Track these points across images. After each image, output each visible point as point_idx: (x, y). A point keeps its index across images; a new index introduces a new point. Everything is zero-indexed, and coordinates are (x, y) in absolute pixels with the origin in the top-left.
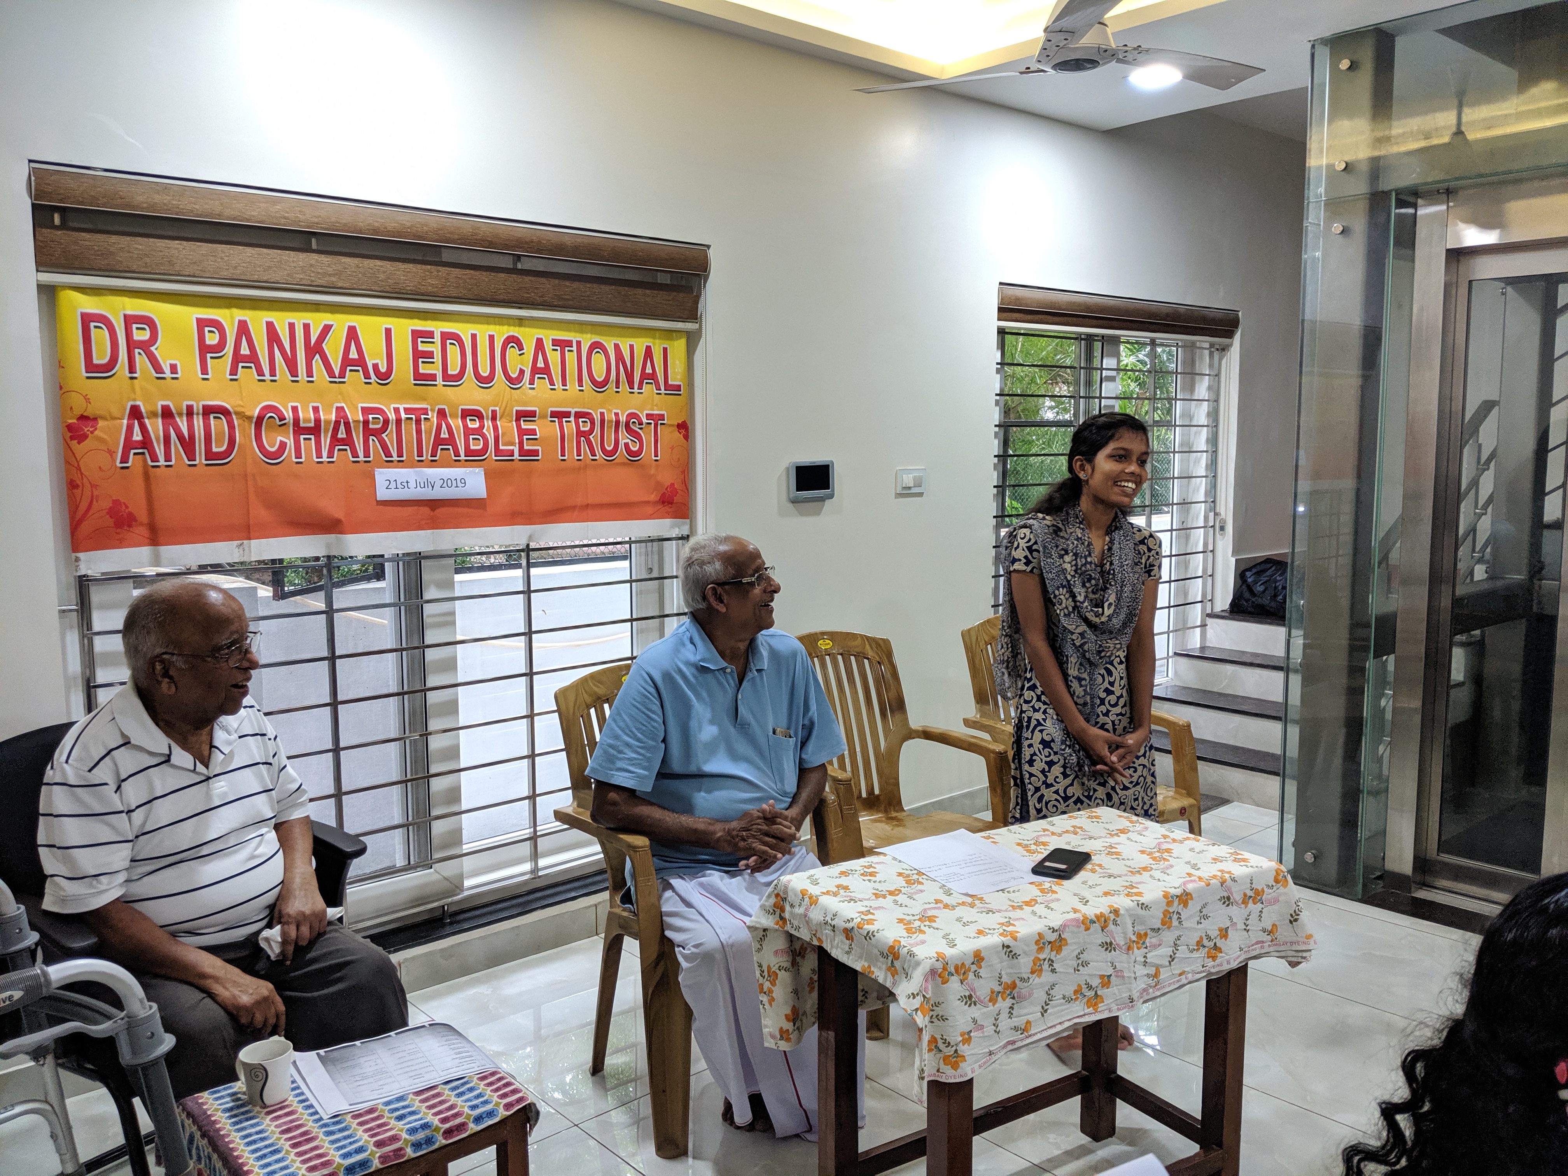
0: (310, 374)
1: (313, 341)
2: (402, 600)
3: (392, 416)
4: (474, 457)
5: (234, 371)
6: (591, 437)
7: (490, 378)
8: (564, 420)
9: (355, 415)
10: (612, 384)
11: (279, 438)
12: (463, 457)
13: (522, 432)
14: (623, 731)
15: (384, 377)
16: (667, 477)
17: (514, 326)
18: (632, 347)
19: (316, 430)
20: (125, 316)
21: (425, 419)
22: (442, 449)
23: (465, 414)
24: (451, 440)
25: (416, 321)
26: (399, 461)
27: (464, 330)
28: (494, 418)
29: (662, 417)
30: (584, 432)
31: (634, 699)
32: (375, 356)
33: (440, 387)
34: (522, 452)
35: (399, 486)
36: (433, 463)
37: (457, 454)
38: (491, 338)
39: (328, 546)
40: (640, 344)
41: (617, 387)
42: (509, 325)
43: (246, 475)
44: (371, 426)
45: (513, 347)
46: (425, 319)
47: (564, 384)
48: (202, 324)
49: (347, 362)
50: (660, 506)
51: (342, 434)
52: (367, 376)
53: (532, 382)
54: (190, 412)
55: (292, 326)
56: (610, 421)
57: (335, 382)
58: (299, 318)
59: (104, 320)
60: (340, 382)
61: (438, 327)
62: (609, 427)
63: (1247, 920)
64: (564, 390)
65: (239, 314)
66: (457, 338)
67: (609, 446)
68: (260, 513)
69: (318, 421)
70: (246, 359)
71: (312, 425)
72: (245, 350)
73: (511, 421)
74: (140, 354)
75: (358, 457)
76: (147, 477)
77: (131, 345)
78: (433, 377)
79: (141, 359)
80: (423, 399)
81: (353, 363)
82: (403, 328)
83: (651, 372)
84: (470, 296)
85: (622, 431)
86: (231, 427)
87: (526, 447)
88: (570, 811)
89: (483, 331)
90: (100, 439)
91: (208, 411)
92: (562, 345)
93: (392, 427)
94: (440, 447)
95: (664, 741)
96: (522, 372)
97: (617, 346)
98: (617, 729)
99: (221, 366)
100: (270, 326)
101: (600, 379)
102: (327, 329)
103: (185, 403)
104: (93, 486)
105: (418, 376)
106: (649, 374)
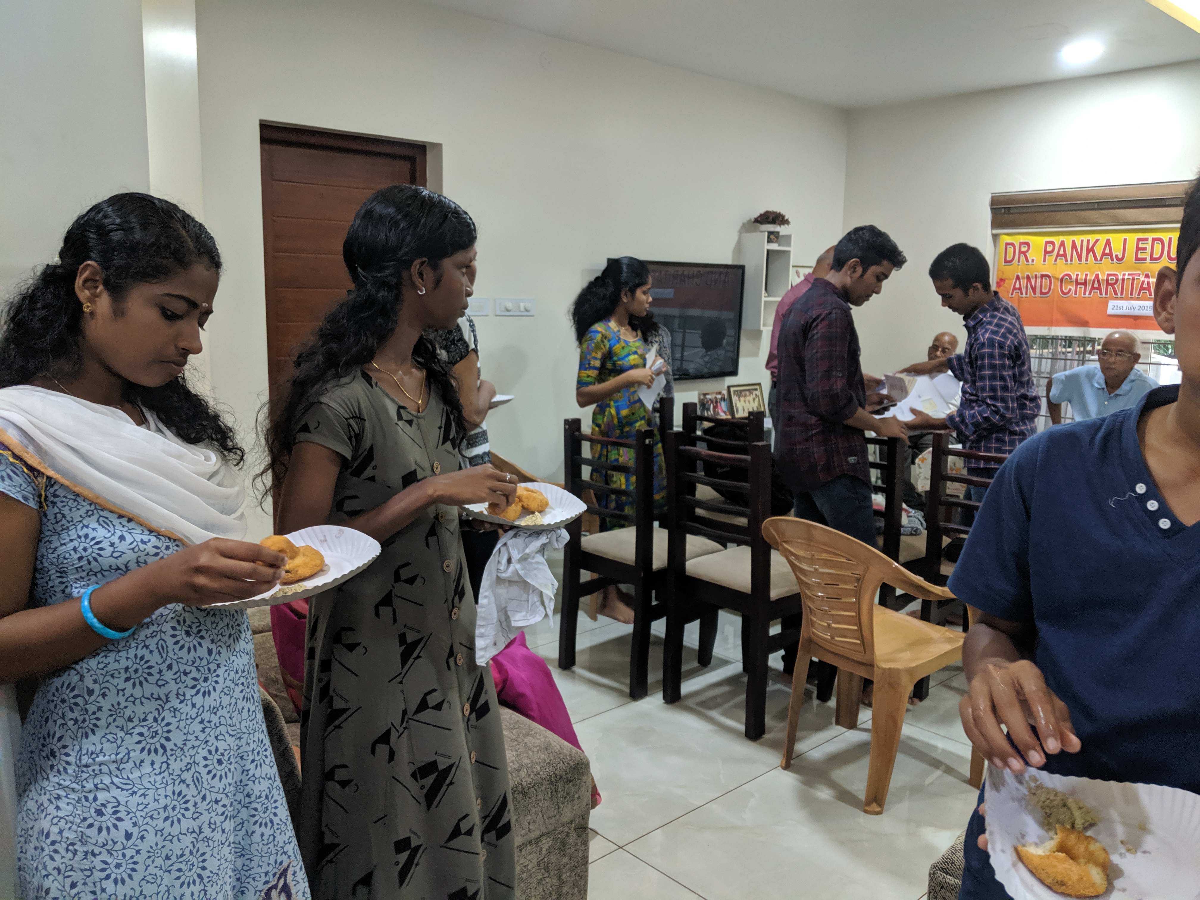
33: (1148, 264)
36: (1138, 299)
39: (1084, 332)
44: (1109, 282)
48: (1047, 243)
49: (1104, 254)
51: (1096, 285)
54: (1036, 277)
59: (1012, 244)
60: (1100, 263)
61: (1150, 236)
68: (1058, 316)
78: (1145, 259)
79: (1022, 258)
80: (1139, 269)
90: (1006, 287)
93: (1120, 282)
94: (1142, 291)
99: (1051, 259)
102: (1097, 241)
103: (1034, 273)
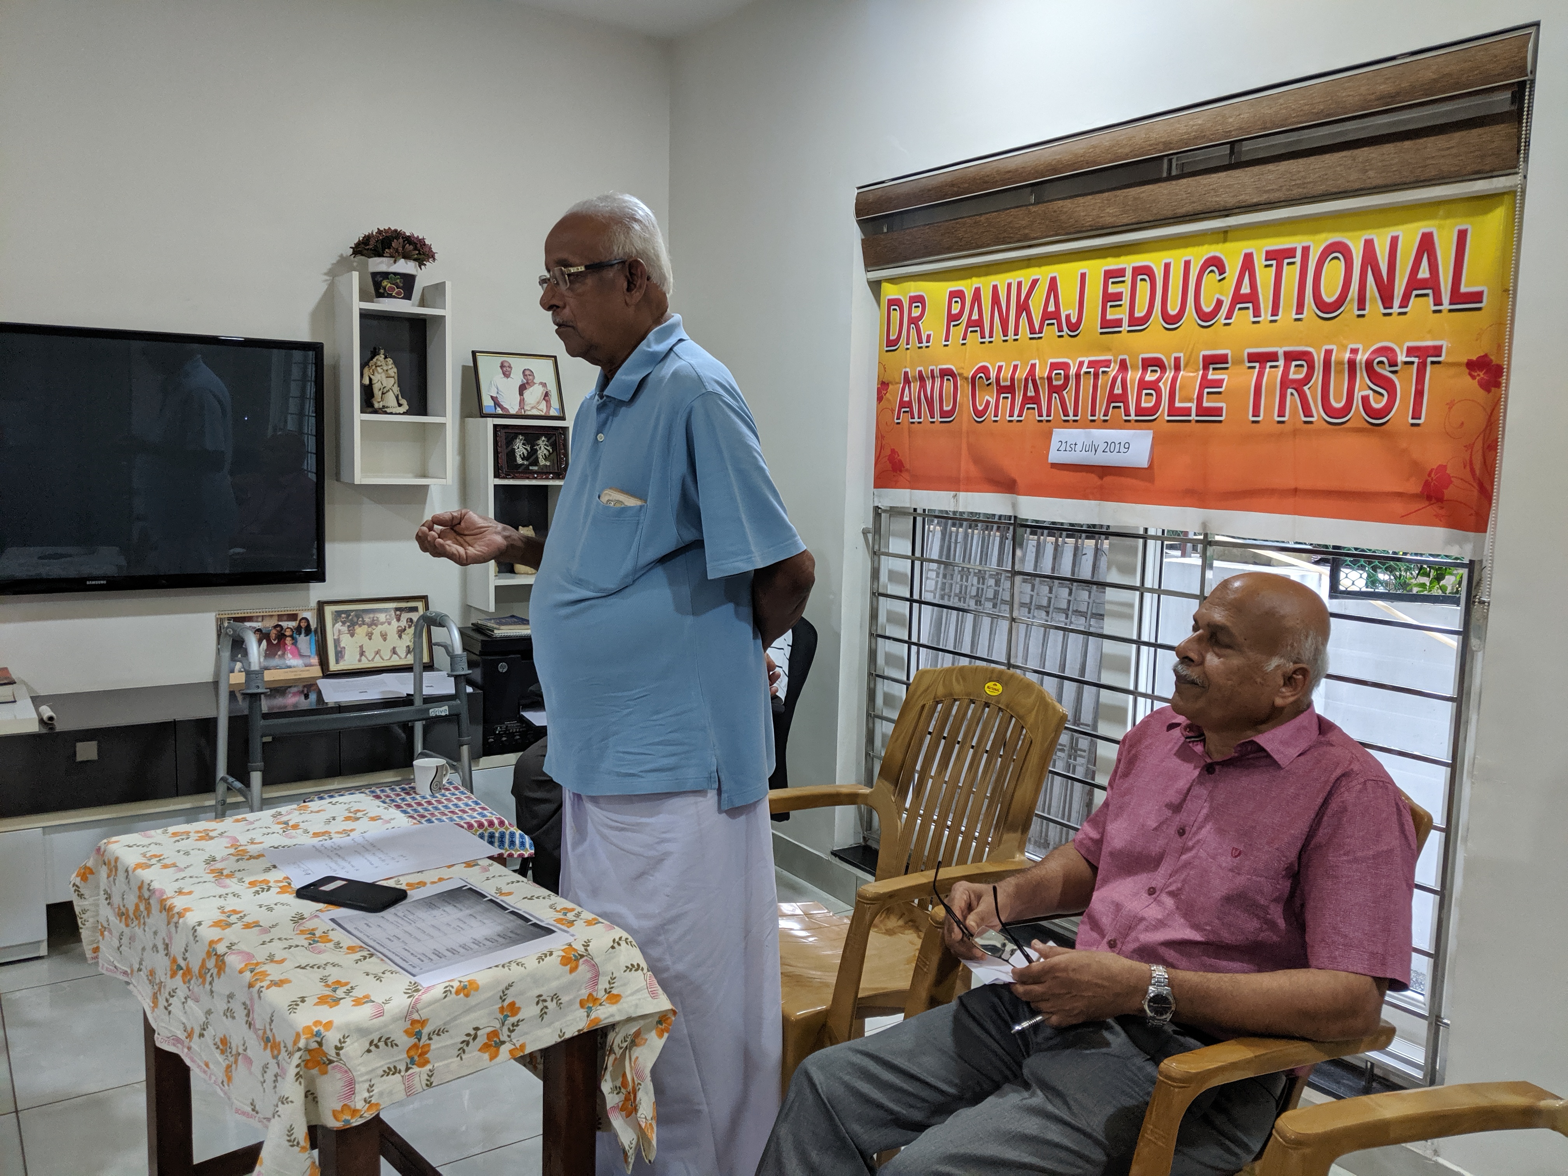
0: (1016, 331)
1: (1024, 297)
3: (1073, 371)
4: (1145, 417)
5: (966, 336)
6: (1309, 390)
7: (1177, 317)
8: (1268, 364)
9: (1042, 372)
10: (1351, 306)
11: (987, 398)
12: (1133, 417)
13: (1206, 383)
15: (1074, 327)
16: (1437, 453)
17: (1217, 243)
18: (1394, 241)
19: (1013, 389)
20: (910, 297)
21: (1103, 372)
22: (1113, 408)
23: (1148, 364)
24: (1124, 397)
25: (1110, 260)
26: (1075, 421)
28: (1177, 368)
29: (1437, 351)
32: (1069, 305)
33: (1124, 333)
34: (1202, 411)
35: (1068, 448)
36: (1105, 424)
37: (1127, 414)
38: (1187, 264)
41: (1360, 310)
43: (964, 434)
44: (1055, 383)
45: (1212, 271)
46: (1118, 255)
48: (953, 294)
49: (1046, 316)
50: (1424, 503)
51: (1031, 393)
52: (1061, 328)
53: (1228, 315)
54: (933, 375)
55: (1010, 286)
56: (1340, 363)
57: (1035, 338)
58: (1015, 277)
59: (899, 303)
61: (1128, 262)
62: (1339, 373)
65: (976, 281)
66: (1149, 271)
67: (1340, 402)
68: (968, 467)
69: (1015, 380)
70: (975, 323)
71: (1008, 383)
72: (976, 315)
73: (1197, 370)
74: (913, 328)
76: (909, 432)
77: (911, 320)
79: (911, 332)
80: (1108, 349)
81: (1051, 315)
82: (1095, 270)
83: (1425, 275)
85: (1362, 377)
86: (955, 387)
87: (1205, 404)
89: (1176, 257)
90: (890, 401)
91: (943, 373)
92: (1277, 257)
93: (1072, 383)
94: (1112, 405)
96: (1219, 303)
97: (1370, 245)
99: (957, 332)
100: (996, 289)
101: (1329, 298)
102: (1035, 282)
103: (930, 368)
104: (882, 437)
105: (1104, 323)
106: (1424, 280)
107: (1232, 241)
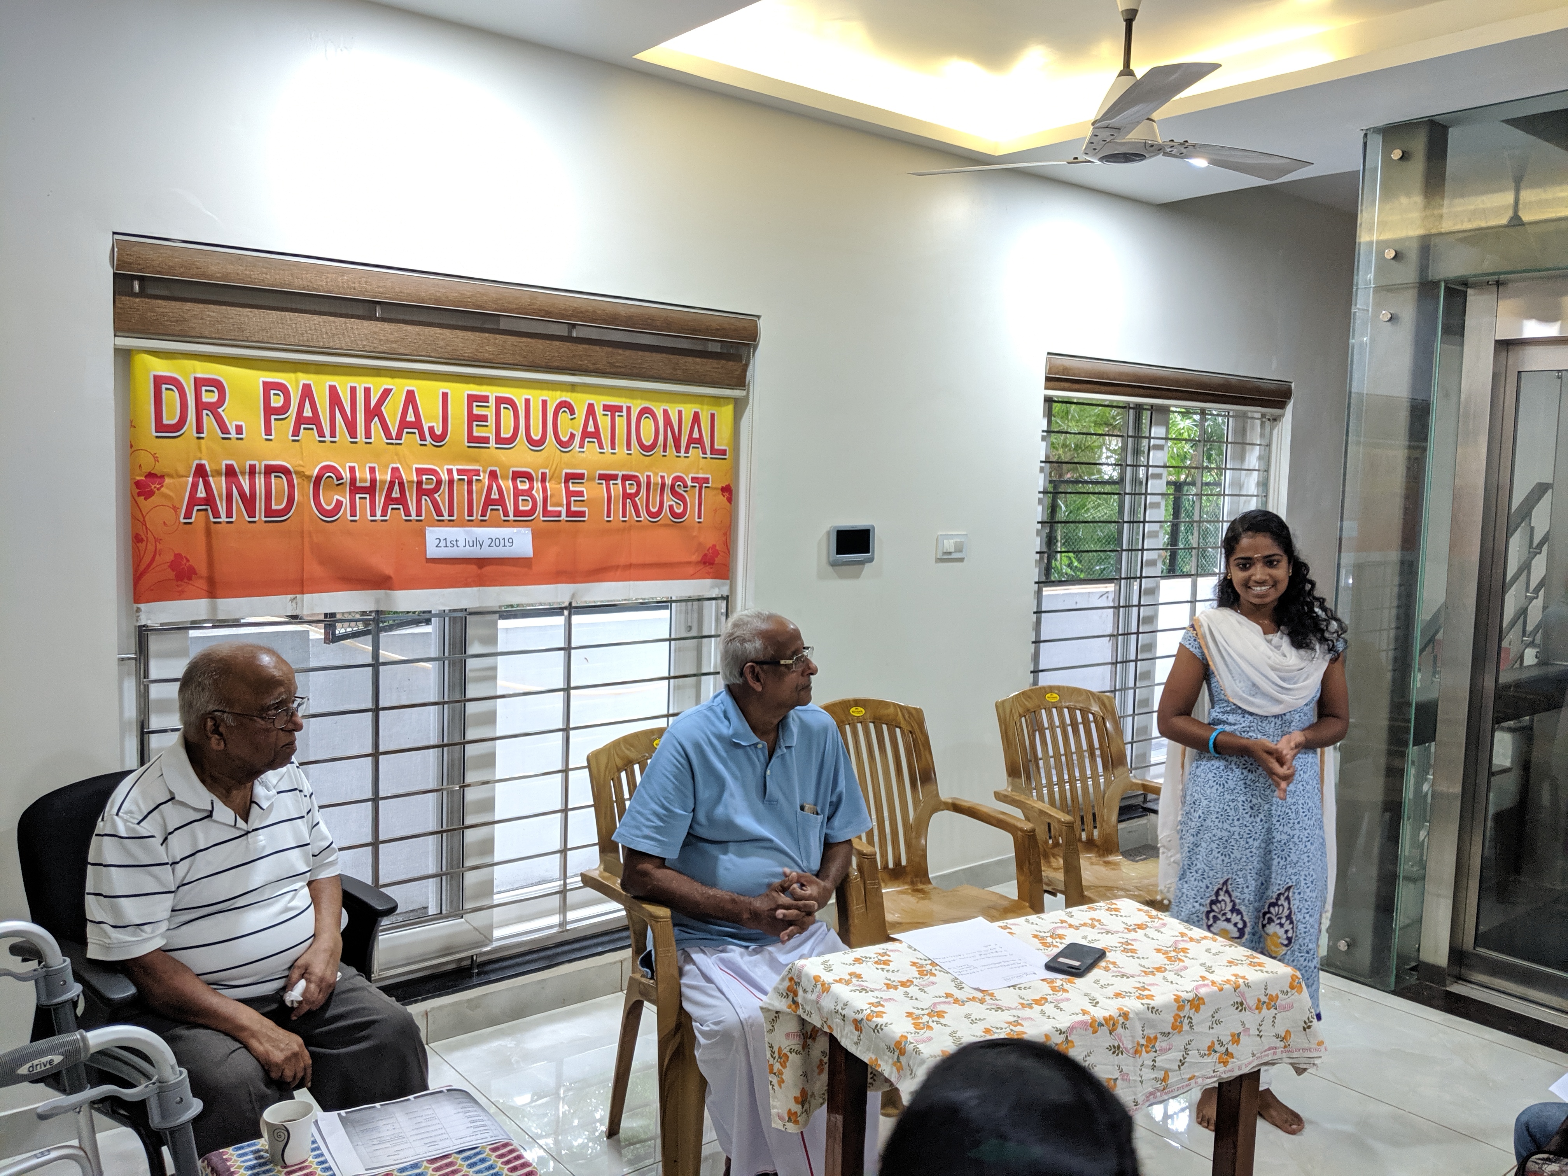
0: (368, 435)
1: (373, 404)
2: (447, 654)
3: (445, 477)
4: (522, 517)
5: (296, 433)
6: (637, 499)
7: (541, 442)
8: (611, 482)
9: (409, 476)
10: (659, 448)
11: (336, 497)
12: (511, 517)
13: (570, 494)
14: (651, 798)
15: (439, 439)
16: (710, 539)
17: (567, 391)
18: (680, 412)
19: (371, 490)
20: (195, 379)
21: (477, 480)
22: (492, 510)
23: (516, 475)
24: (501, 501)
25: (472, 386)
26: (450, 521)
27: (519, 396)
28: (543, 480)
29: (706, 480)
30: (630, 494)
31: (665, 769)
32: (431, 419)
33: (493, 450)
34: (570, 513)
35: (449, 544)
36: (483, 523)
37: (506, 514)
38: (544, 403)
39: (377, 601)
40: (688, 410)
41: (665, 451)
42: (562, 390)
43: (302, 532)
44: (424, 486)
45: (564, 411)
46: (481, 384)
47: (613, 448)
48: (268, 387)
49: (404, 424)
50: (701, 566)
51: (396, 494)
52: (423, 438)
53: (581, 446)
55: (353, 390)
56: (656, 484)
57: (392, 444)
58: (361, 383)
59: (175, 383)
60: (397, 444)
61: (493, 392)
62: (655, 490)
63: (1260, 1025)
64: (612, 453)
65: (304, 378)
66: (511, 402)
67: (654, 508)
68: (313, 568)
69: (373, 481)
70: (308, 421)
71: (368, 484)
72: (308, 413)
73: (560, 483)
74: (207, 415)
75: (410, 516)
76: (208, 533)
77: (200, 406)
78: (486, 440)
79: (208, 420)
80: (476, 461)
81: (410, 425)
82: (459, 392)
83: (698, 436)
84: (526, 363)
85: (667, 493)
86: (291, 485)
87: (573, 509)
88: (596, 874)
89: (536, 397)
90: (166, 496)
91: (269, 470)
92: (612, 410)
93: (445, 488)
94: (490, 507)
95: (694, 810)
96: (572, 436)
97: (665, 412)
98: (646, 796)
99: (284, 427)
100: (333, 390)
101: (647, 441)
102: (387, 392)
103: (248, 463)
104: (157, 540)
105: (471, 438)
106: (696, 439)
107: (578, 392)
